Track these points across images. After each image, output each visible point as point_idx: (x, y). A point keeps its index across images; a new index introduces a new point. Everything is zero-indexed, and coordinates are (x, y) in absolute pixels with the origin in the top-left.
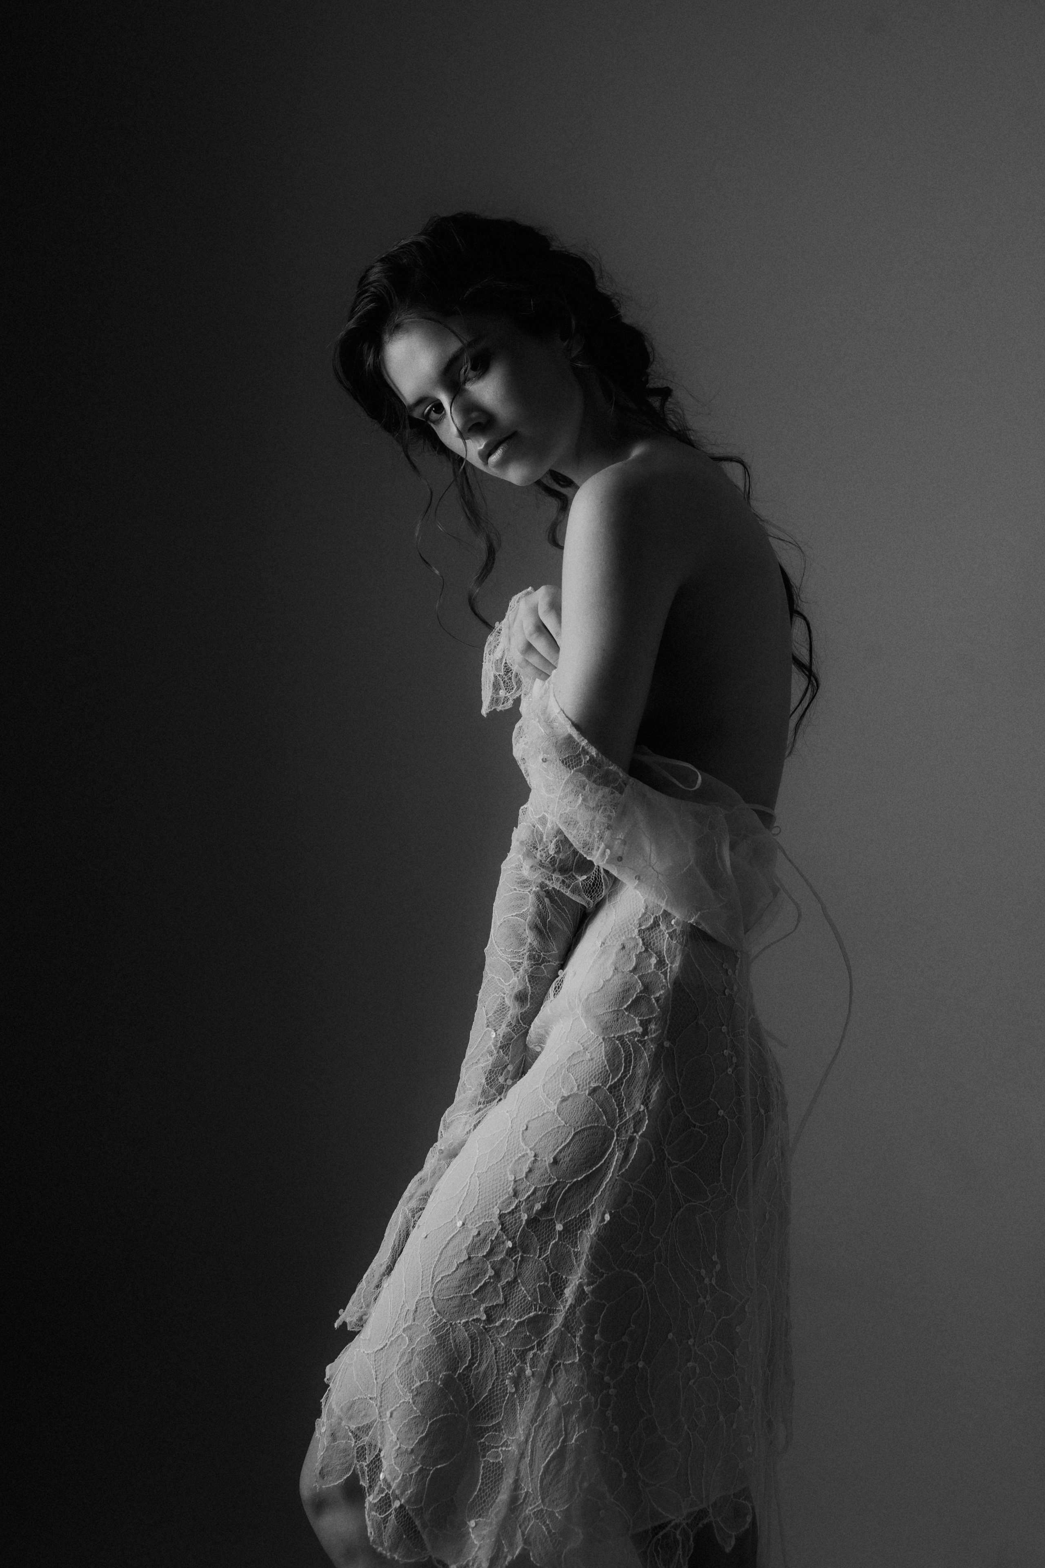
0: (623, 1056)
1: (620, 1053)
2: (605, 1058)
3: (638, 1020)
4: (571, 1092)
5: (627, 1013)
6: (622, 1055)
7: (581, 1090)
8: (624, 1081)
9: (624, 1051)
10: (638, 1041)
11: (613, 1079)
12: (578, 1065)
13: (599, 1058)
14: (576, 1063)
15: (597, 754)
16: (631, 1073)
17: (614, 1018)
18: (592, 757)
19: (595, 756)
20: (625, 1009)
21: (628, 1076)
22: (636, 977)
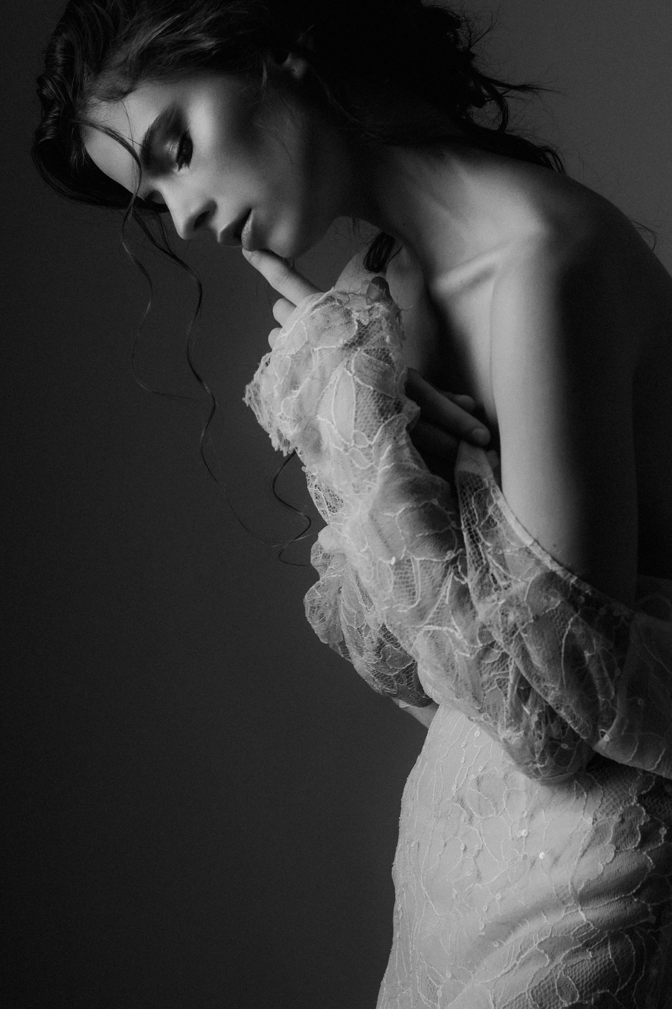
0: (634, 953)
1: (629, 949)
2: (612, 957)
3: (651, 906)
4: (573, 1001)
5: (636, 900)
6: (633, 951)
7: (584, 998)
8: (636, 984)
9: (635, 947)
10: (650, 933)
11: (623, 982)
12: (577, 966)
13: (605, 957)
14: (575, 963)
15: (593, 592)
16: (643, 975)
17: (621, 907)
18: (587, 596)
19: (590, 594)
20: (634, 894)
21: (640, 978)
22: (644, 853)
